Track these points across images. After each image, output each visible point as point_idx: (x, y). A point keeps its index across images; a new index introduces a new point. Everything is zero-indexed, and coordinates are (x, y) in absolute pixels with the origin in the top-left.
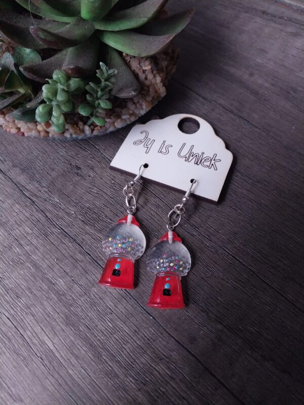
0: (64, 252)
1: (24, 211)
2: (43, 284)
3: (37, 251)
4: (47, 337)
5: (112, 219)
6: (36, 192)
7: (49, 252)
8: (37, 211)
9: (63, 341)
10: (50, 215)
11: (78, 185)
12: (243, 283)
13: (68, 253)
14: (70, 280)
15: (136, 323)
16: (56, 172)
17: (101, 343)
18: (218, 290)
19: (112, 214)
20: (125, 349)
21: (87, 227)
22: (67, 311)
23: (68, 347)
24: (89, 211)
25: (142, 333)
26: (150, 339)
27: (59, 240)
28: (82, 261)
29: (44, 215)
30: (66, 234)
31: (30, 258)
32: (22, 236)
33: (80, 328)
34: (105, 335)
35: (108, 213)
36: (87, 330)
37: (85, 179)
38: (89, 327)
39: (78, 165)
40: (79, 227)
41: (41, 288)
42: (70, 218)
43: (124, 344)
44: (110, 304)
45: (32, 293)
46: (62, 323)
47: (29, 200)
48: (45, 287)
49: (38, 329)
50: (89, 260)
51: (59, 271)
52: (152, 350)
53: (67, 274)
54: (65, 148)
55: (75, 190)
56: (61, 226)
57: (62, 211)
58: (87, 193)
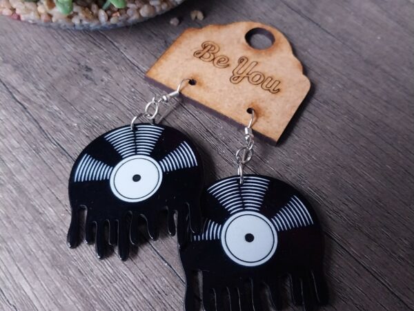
1: (12, 119)
2: (27, 213)
3: (23, 171)
4: (24, 280)
6: (29, 95)
7: (38, 172)
8: (29, 119)
9: (46, 287)
10: (45, 127)
13: (64, 176)
15: (145, 270)
16: (59, 73)
17: (96, 293)
20: (126, 302)
22: (54, 249)
23: (51, 295)
24: (97, 124)
25: (151, 283)
26: (161, 291)
27: (54, 159)
29: (37, 125)
30: (63, 152)
31: (13, 179)
32: (6, 150)
33: (70, 271)
34: (102, 284)
36: (78, 275)
37: (96, 84)
38: (83, 272)
39: (89, 66)
41: (24, 217)
42: (72, 132)
43: (126, 296)
45: (10, 222)
46: (47, 264)
47: (20, 105)
48: (28, 216)
49: (14, 270)
51: (50, 197)
52: (163, 306)
53: (60, 202)
54: (74, 43)
55: (81, 96)
56: (57, 141)
57: (61, 122)
58: (97, 102)
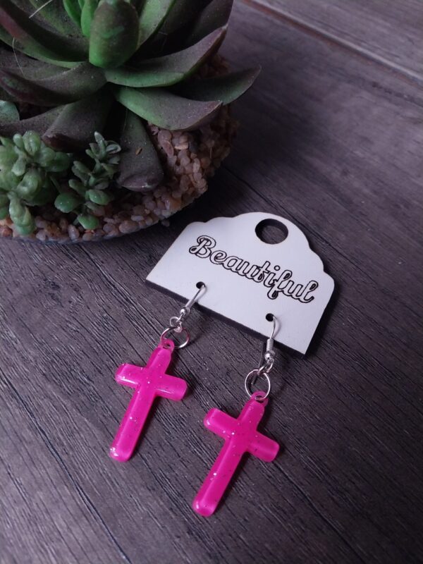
0: (6, 423)
5: (91, 377)
11: (49, 314)
12: (285, 513)
13: (12, 426)
14: (4, 473)
18: (242, 521)
19: (93, 368)
21: (49, 386)
24: (58, 358)
28: (30, 443)
35: (87, 366)
37: (62, 306)
40: (37, 384)
42: (26, 367)
44: (60, 523)
50: (42, 442)
53: (3, 462)
54: (43, 253)
55: (43, 320)
56: (9, 379)
57: (16, 354)
58: (60, 330)
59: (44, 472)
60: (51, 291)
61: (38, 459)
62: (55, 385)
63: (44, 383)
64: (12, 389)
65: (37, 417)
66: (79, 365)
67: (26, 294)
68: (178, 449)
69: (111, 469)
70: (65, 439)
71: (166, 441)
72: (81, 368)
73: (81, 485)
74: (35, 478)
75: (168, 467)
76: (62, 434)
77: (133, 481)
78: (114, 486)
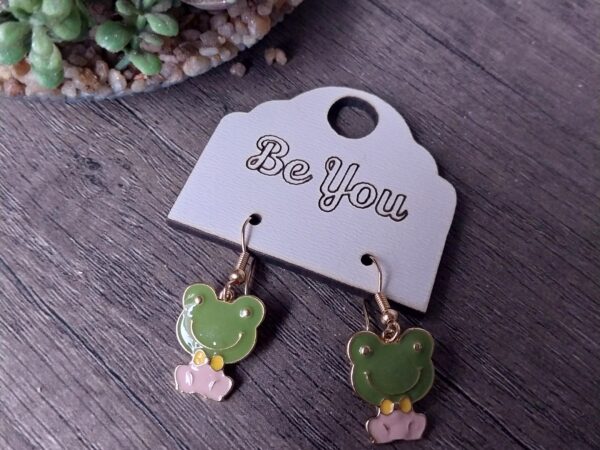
0: (59, 369)
5: (173, 290)
10: (26, 279)
11: (91, 206)
13: (69, 373)
14: (72, 439)
16: (42, 174)
21: (113, 310)
24: (118, 269)
28: (101, 393)
30: (63, 327)
35: (162, 274)
37: (110, 192)
40: (94, 310)
42: (74, 287)
50: (118, 391)
51: (47, 415)
53: (67, 424)
54: (65, 116)
55: (86, 217)
56: (51, 307)
57: (54, 269)
58: (114, 227)
59: (130, 430)
60: (88, 171)
61: (116, 414)
62: (121, 307)
63: (105, 307)
64: (59, 321)
65: (103, 357)
66: (151, 275)
67: (50, 179)
68: (313, 376)
69: (225, 416)
70: (150, 381)
71: (295, 367)
72: (156, 279)
73: (186, 443)
74: (118, 440)
75: (304, 403)
76: (146, 376)
77: (259, 428)
78: (233, 438)
